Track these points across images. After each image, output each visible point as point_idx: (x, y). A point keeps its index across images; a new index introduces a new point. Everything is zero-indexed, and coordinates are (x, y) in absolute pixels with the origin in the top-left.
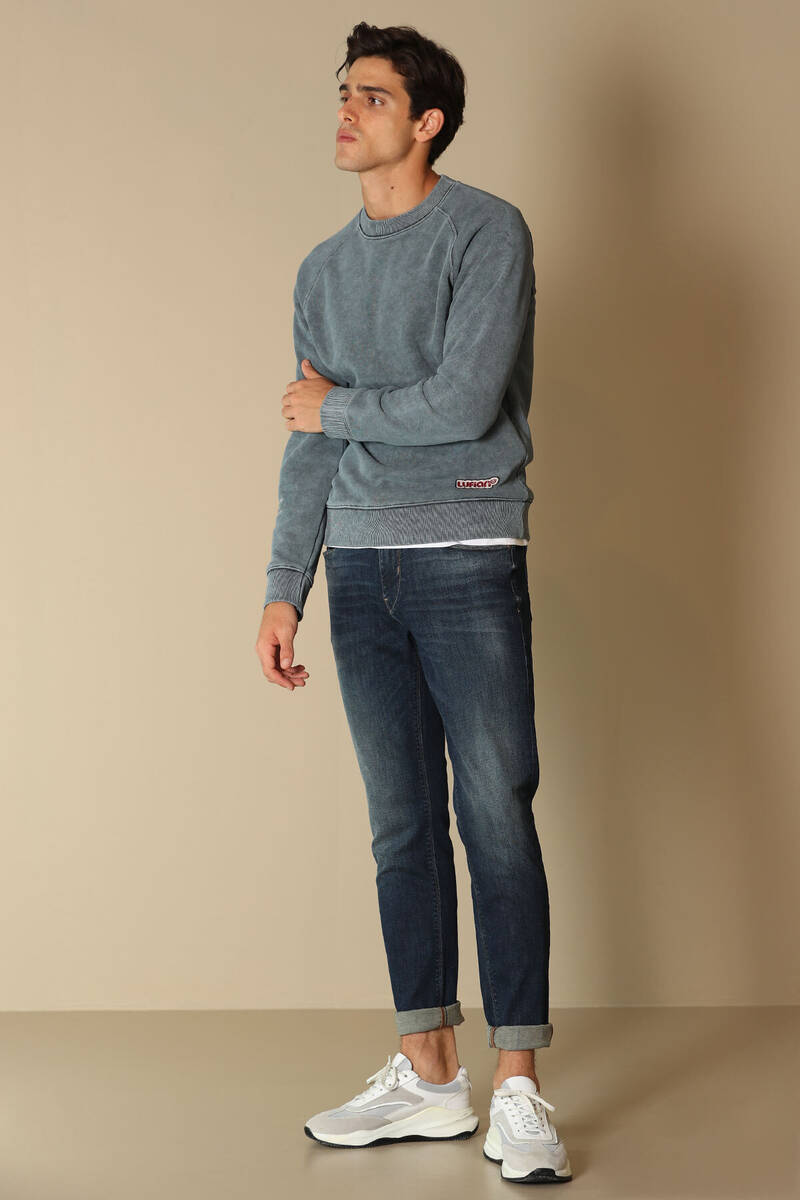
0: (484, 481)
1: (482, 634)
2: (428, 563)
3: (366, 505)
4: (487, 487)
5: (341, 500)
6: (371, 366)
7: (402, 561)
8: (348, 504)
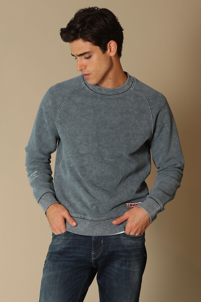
7: (104, 238)
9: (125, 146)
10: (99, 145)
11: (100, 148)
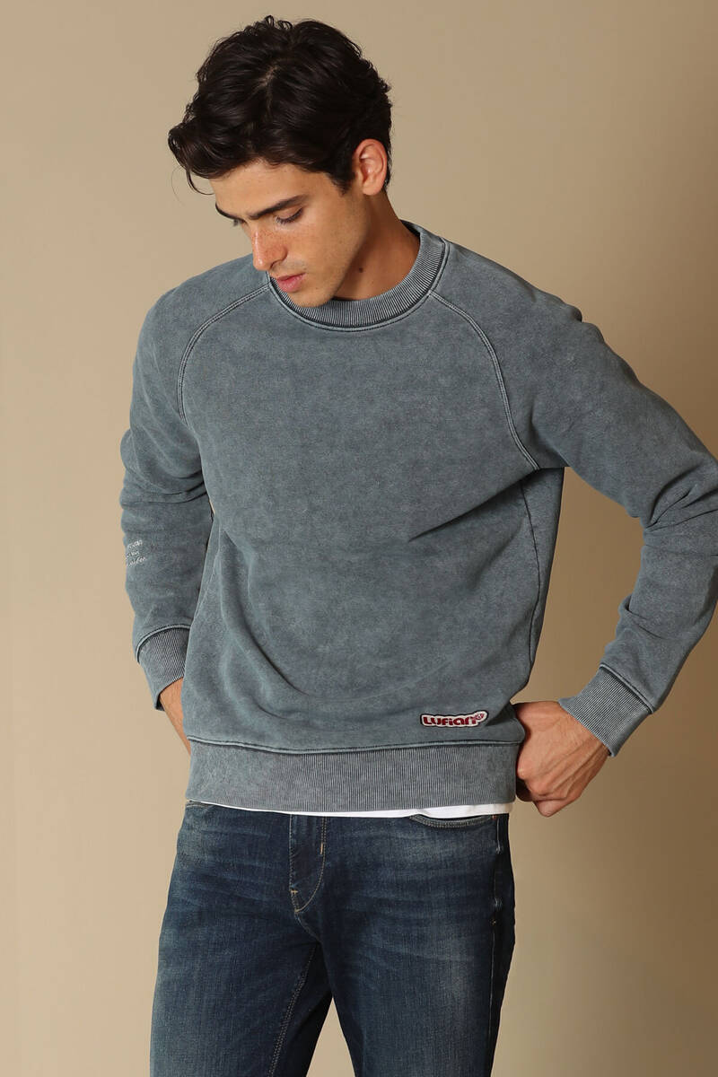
0: (464, 717)
1: (438, 962)
2: (370, 840)
3: (274, 746)
4: (471, 724)
5: (227, 733)
6: (299, 529)
7: (328, 835)
8: (240, 740)
9: (405, 508)
10: (313, 510)
11: (315, 518)
